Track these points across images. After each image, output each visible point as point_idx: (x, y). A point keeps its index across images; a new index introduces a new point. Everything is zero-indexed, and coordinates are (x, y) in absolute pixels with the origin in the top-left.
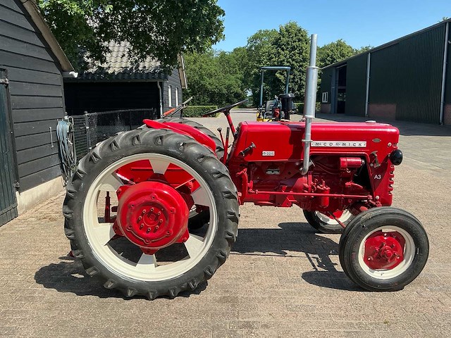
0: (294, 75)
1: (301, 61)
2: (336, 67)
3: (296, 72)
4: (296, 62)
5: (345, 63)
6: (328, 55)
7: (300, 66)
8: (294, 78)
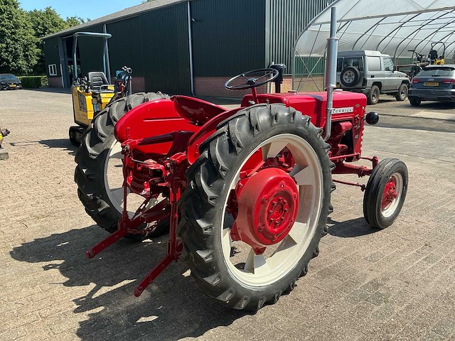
0: (7, 44)
1: (13, 28)
2: (62, 37)
3: (9, 40)
4: (7, 29)
5: (72, 33)
6: (39, 24)
7: (12, 33)
8: (7, 48)
